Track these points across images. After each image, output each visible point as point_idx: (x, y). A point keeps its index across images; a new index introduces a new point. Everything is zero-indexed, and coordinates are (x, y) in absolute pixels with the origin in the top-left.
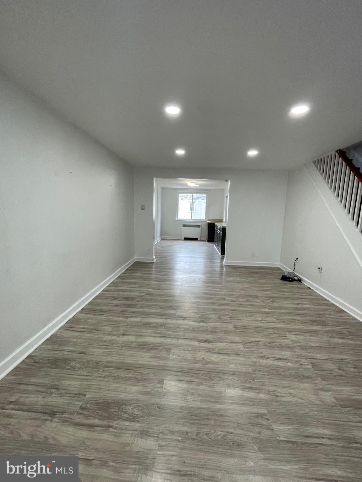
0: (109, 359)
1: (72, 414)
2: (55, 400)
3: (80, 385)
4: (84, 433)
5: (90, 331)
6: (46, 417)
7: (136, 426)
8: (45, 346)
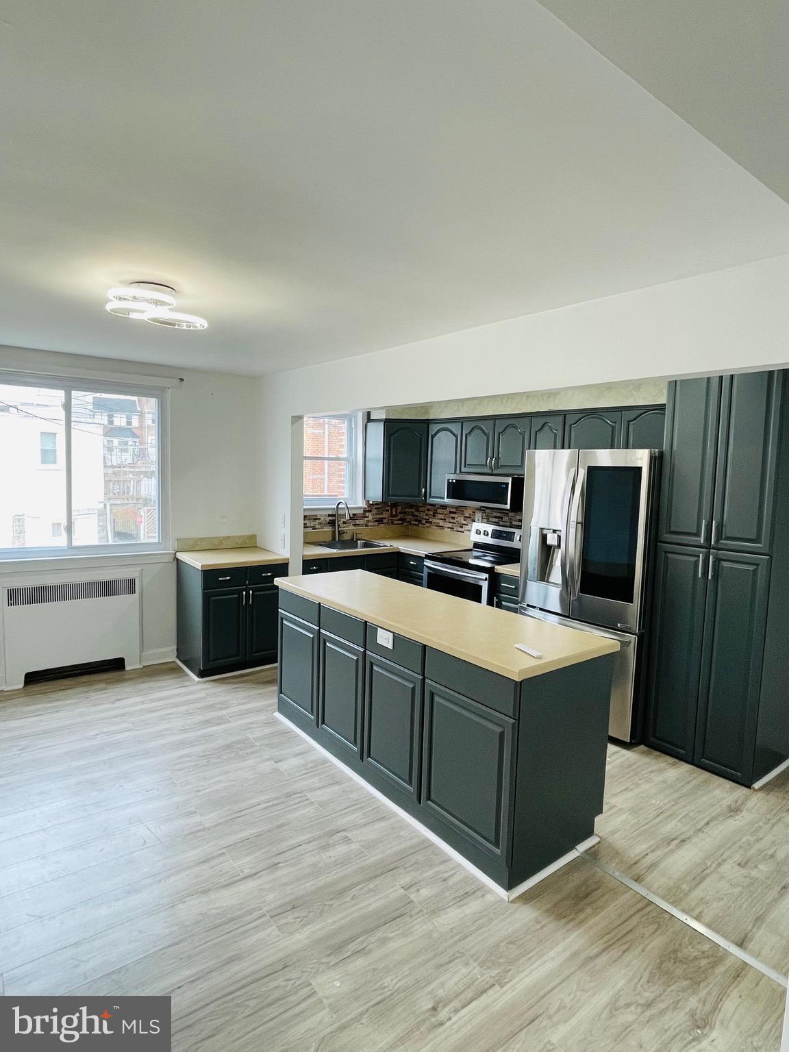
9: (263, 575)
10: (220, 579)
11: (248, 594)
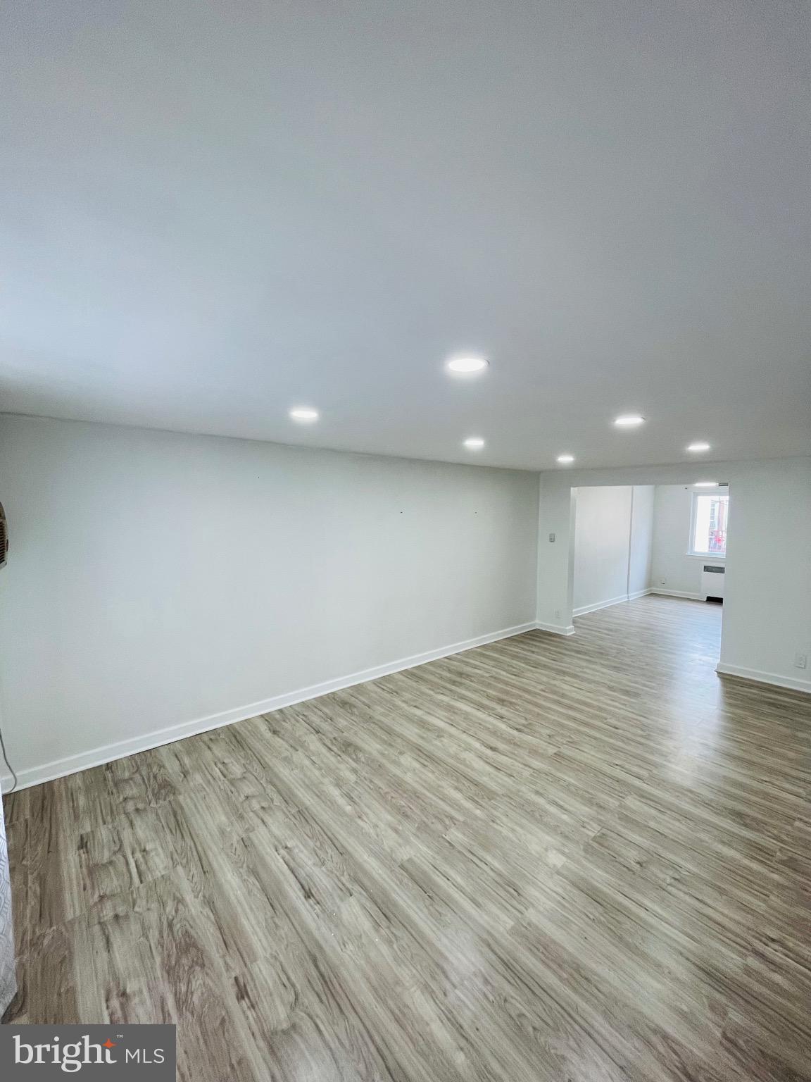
0: (383, 719)
1: (327, 738)
2: (325, 726)
3: (346, 725)
4: (324, 750)
5: (391, 692)
6: (313, 731)
7: (354, 765)
8: (349, 690)
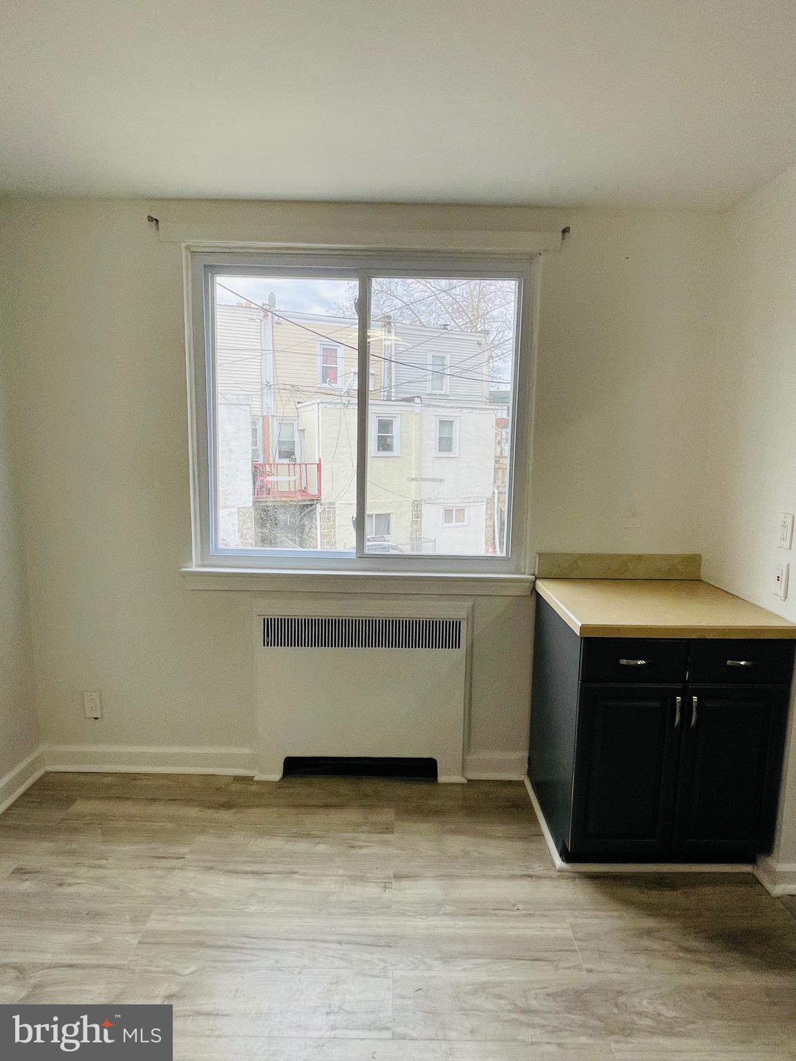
9: (729, 662)
10: (624, 662)
11: (687, 703)
